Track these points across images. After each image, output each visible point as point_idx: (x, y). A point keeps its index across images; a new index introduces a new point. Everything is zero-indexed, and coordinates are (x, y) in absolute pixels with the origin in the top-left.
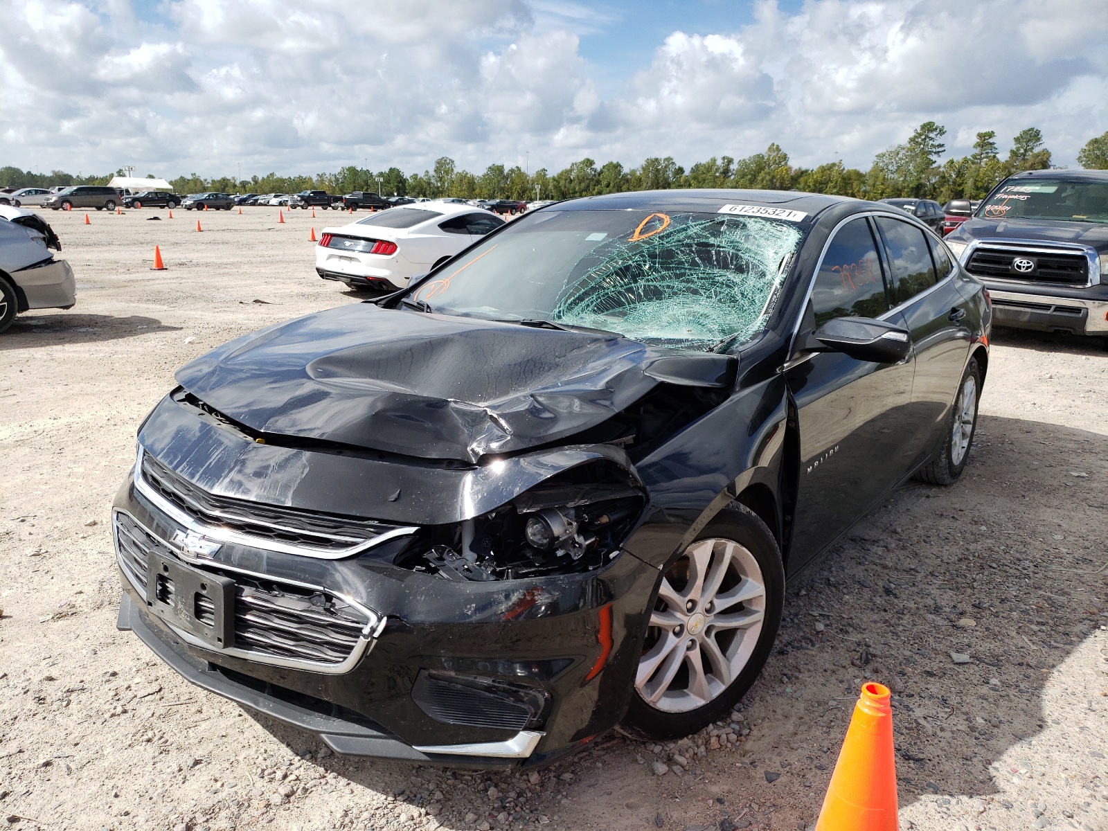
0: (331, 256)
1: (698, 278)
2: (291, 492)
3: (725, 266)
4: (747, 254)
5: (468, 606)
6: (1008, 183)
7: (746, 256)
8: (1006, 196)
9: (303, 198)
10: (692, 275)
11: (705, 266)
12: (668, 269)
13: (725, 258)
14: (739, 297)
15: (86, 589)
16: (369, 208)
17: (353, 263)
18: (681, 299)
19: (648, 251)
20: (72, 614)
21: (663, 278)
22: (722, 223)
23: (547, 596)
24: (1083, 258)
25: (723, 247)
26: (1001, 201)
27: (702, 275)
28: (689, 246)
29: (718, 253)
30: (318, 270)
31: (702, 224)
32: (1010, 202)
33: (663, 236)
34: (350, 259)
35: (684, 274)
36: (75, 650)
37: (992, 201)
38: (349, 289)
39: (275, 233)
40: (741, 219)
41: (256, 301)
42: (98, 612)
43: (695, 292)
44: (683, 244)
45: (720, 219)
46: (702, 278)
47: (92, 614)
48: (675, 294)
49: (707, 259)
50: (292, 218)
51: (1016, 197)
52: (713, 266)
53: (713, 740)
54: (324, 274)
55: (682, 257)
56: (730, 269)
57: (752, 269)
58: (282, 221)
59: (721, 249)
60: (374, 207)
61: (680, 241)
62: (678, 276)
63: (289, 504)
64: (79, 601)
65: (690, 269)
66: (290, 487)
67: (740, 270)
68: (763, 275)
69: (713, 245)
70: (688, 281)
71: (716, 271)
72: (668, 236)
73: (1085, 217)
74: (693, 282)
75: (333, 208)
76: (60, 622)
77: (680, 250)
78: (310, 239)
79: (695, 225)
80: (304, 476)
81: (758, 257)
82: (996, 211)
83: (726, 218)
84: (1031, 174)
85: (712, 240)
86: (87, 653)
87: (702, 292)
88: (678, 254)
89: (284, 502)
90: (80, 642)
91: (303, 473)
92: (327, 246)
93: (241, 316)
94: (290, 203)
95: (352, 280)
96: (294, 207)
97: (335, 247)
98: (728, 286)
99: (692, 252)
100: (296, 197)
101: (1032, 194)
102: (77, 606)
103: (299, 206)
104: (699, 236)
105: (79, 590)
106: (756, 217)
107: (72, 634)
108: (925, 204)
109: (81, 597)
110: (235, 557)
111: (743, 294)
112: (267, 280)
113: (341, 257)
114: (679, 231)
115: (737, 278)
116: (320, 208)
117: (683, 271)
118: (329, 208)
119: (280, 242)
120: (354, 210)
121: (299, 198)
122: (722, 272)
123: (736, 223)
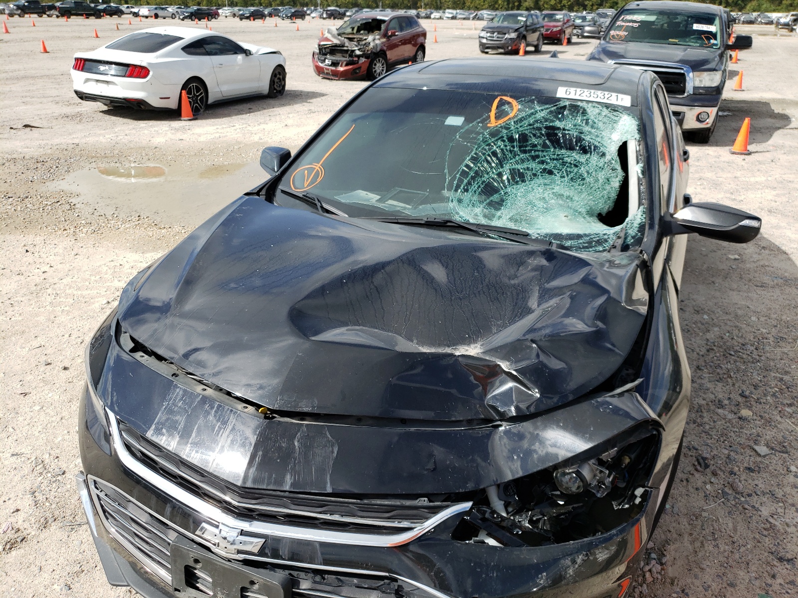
0: (87, 80)
1: (551, 159)
2: (328, 476)
3: (571, 148)
4: (589, 137)
5: (540, 576)
6: (624, 13)
7: (588, 138)
8: (624, 24)
9: (18, 7)
10: (545, 156)
11: (555, 148)
12: (525, 152)
13: (571, 140)
14: (585, 175)
15: (19, 504)
16: (82, 15)
17: (111, 86)
18: (540, 180)
19: (507, 136)
20: (22, 540)
21: (523, 161)
22: (564, 107)
23: (606, 552)
24: (683, 75)
25: (568, 130)
26: (620, 27)
27: (553, 157)
28: (539, 129)
29: (564, 135)
30: (76, 92)
31: (547, 109)
32: (627, 29)
33: (517, 121)
34: (107, 82)
35: (538, 156)
36: (46, 587)
37: (614, 27)
38: (105, 108)
39: (5, 44)
40: (579, 103)
41: (26, 126)
42: (45, 534)
43: (550, 173)
44: (534, 128)
45: (562, 104)
46: (554, 159)
47: (42, 536)
48: (535, 175)
49: (556, 143)
50: (14, 27)
51: (631, 24)
52: (561, 148)
53: (648, 575)
54: (82, 96)
55: (534, 141)
56: (576, 150)
57: (595, 150)
58: (7, 32)
59: (567, 132)
60: (86, 14)
61: (530, 125)
62: (534, 158)
63: (329, 490)
64: (20, 522)
65: (543, 151)
66: (324, 470)
67: (585, 150)
68: (604, 155)
69: (559, 128)
70: (542, 162)
71: (563, 151)
72: (521, 120)
73: (677, 41)
74: (547, 163)
75: (49, 16)
76: (14, 553)
77: (533, 134)
78: (42, 50)
79: (542, 110)
80: (335, 454)
81: (599, 139)
82: (617, 35)
83: (567, 103)
84: (638, 5)
85: (558, 124)
86: (61, 590)
87: (556, 172)
88: (530, 137)
89: (325, 488)
90: (46, 575)
91: (333, 452)
92: (82, 70)
93: (18, 143)
94: (7, 12)
95: (112, 102)
96: (11, 15)
97: (90, 71)
98: (576, 166)
99: (543, 135)
100: (12, 6)
101: (641, 22)
102: (21, 528)
103: (16, 14)
104: (546, 120)
105: (13, 508)
106: (592, 102)
107: (33, 566)
108: (532, 15)
109: (21, 516)
110: (284, 551)
111: (588, 172)
112: (24, 100)
113: (97, 81)
114: (530, 116)
115: (583, 158)
116: (36, 16)
117: (537, 153)
118: (44, 16)
119: (15, 55)
120: (69, 17)
121: (15, 7)
122: (569, 153)
123: (575, 108)
